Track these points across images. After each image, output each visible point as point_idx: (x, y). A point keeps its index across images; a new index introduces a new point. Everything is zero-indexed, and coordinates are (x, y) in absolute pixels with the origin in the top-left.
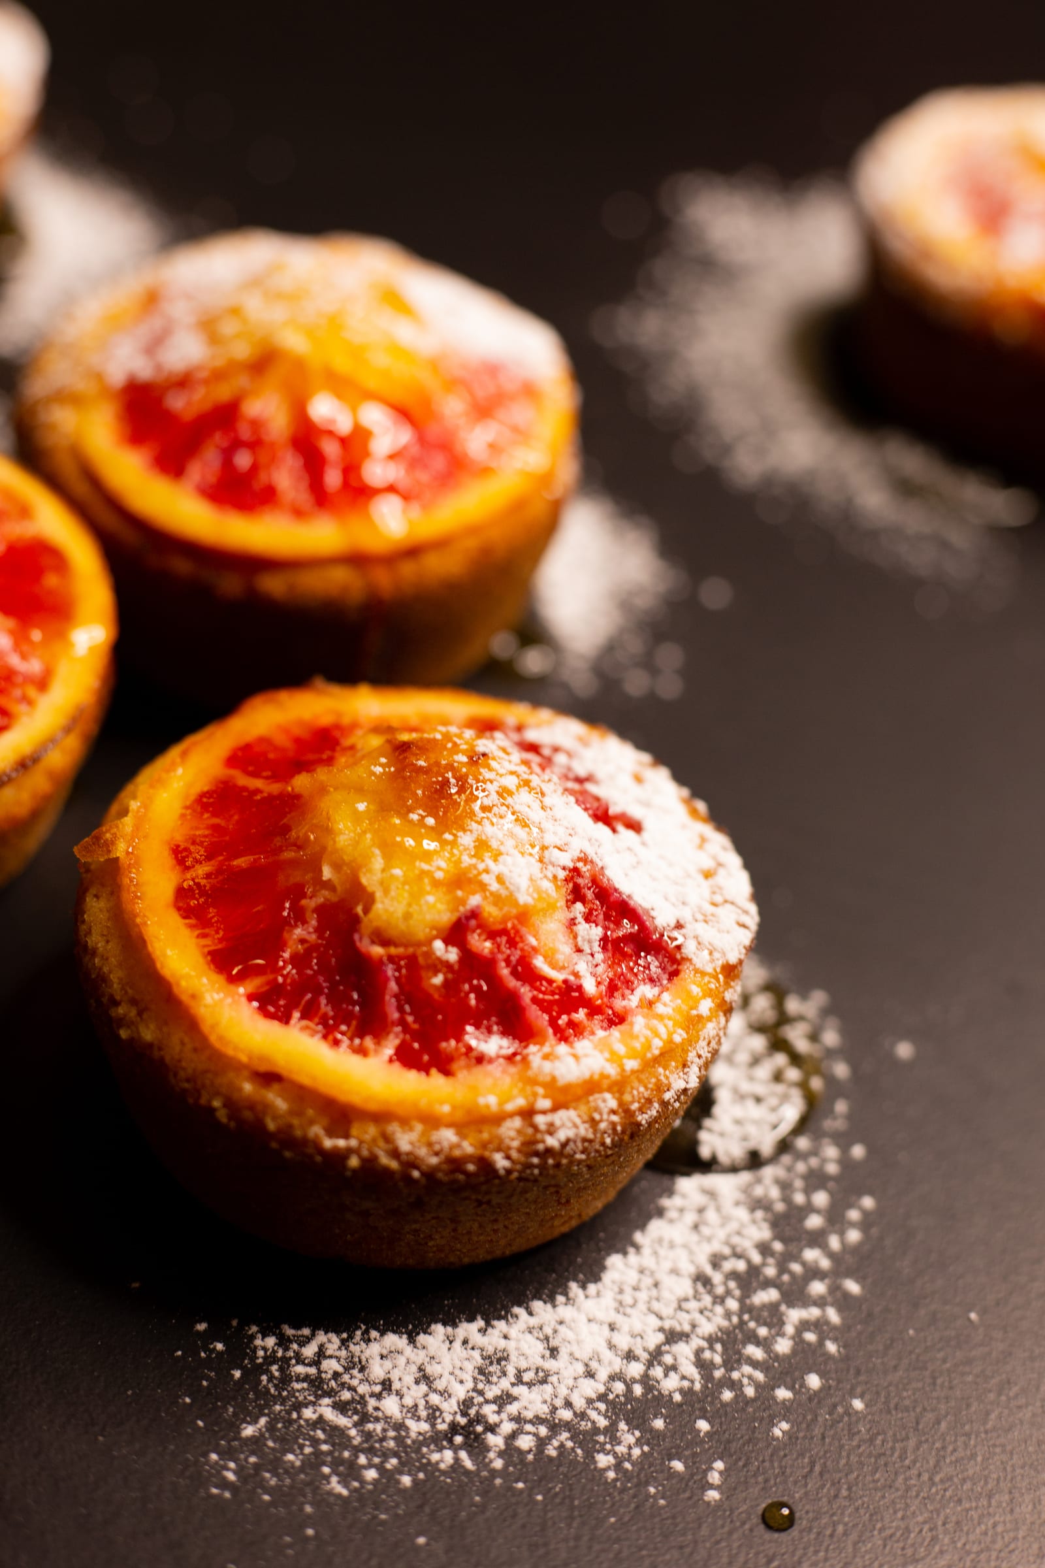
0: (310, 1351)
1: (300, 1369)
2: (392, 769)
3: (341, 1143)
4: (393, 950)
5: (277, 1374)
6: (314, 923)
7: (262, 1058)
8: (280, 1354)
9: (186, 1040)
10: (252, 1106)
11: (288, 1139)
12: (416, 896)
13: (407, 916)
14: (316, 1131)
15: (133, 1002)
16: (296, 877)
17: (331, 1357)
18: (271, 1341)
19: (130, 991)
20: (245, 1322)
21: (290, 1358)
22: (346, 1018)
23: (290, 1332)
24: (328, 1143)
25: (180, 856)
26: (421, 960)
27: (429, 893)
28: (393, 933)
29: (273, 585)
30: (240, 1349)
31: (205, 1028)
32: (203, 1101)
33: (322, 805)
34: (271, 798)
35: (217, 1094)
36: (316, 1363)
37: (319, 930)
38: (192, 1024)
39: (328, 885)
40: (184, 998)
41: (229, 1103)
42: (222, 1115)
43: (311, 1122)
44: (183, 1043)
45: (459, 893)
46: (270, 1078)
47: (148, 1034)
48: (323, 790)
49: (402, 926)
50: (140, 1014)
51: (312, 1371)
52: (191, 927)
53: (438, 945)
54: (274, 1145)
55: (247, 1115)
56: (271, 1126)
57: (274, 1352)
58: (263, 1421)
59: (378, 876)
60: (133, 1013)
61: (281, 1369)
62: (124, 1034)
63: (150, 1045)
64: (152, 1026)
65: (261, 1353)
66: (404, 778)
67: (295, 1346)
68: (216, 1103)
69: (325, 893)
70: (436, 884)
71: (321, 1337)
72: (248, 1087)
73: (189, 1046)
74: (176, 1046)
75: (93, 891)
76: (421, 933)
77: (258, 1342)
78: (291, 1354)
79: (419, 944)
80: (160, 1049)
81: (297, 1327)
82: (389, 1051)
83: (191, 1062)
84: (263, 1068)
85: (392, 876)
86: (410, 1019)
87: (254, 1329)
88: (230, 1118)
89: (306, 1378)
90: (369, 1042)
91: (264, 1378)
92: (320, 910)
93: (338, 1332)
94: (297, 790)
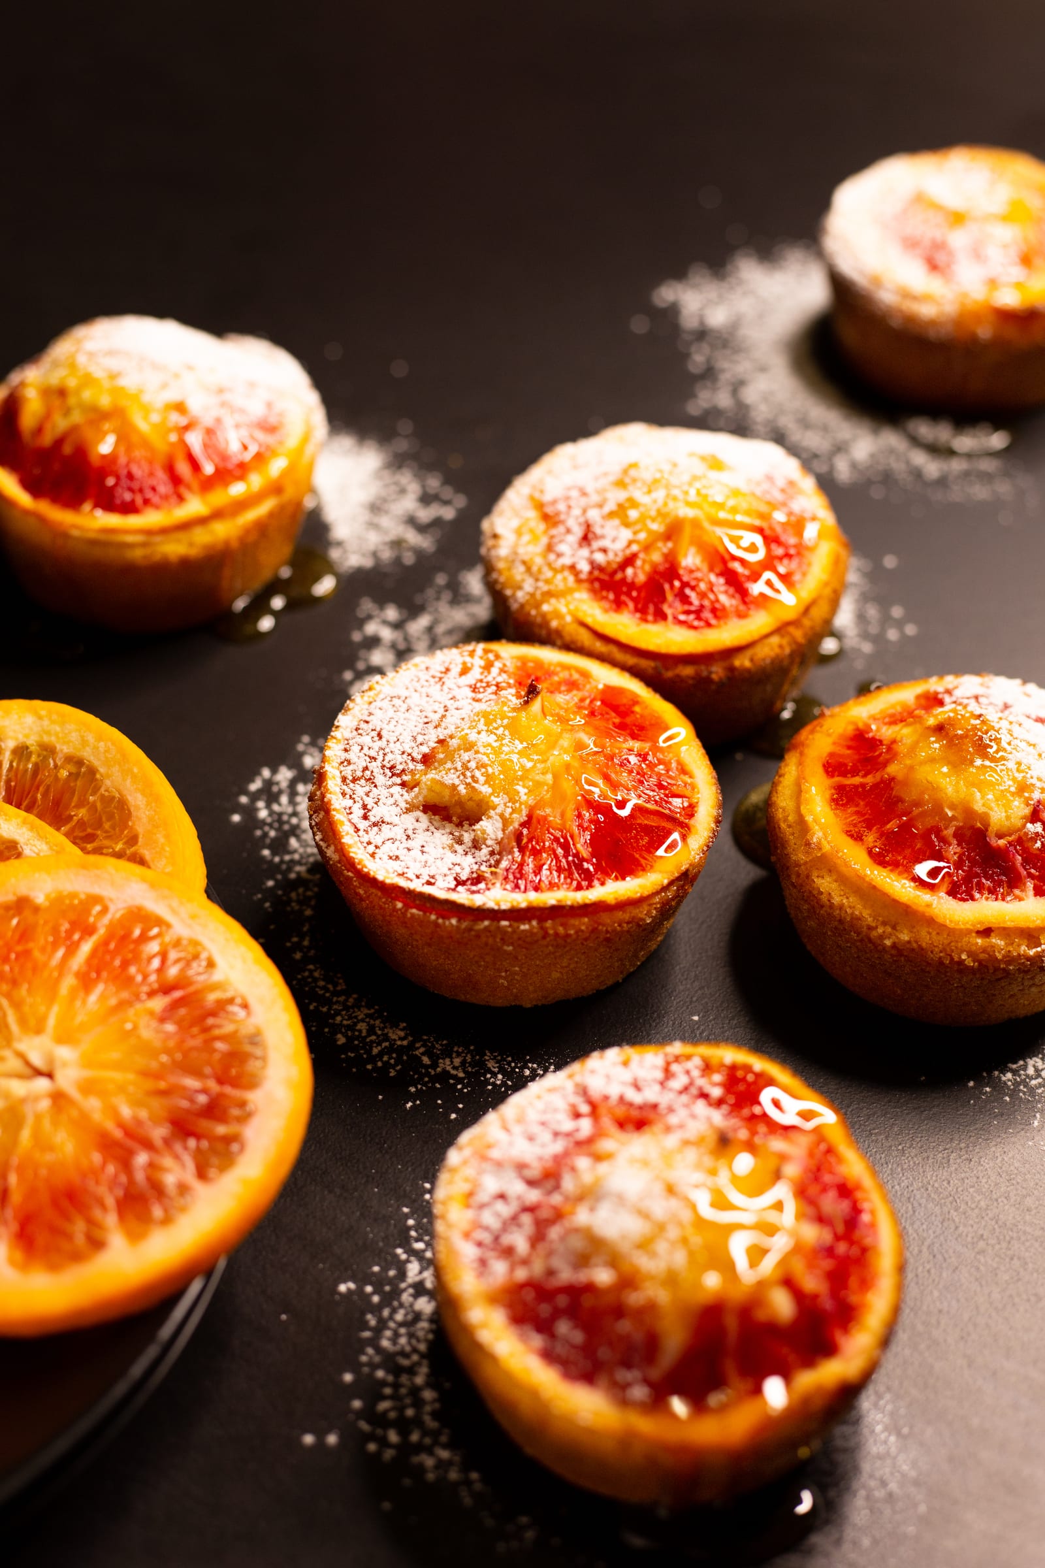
0: (1031, 1071)
1: (1034, 1082)
2: (945, 742)
3: (1039, 949)
4: (1010, 839)
5: (1025, 1090)
6: (955, 842)
7: (981, 923)
8: (1018, 1080)
9: (931, 931)
10: (984, 951)
11: (1009, 959)
12: (1007, 806)
13: (1008, 818)
14: (1023, 948)
15: (884, 924)
16: (930, 822)
17: (1042, 1070)
18: (1009, 1075)
19: (880, 919)
20: (990, 1073)
21: (1025, 1079)
22: (999, 884)
23: (1014, 1066)
24: (1032, 952)
25: (857, 837)
26: (1024, 838)
27: (1015, 800)
28: (1004, 830)
29: (743, 662)
30: (999, 1087)
31: (941, 920)
32: (956, 959)
33: (918, 777)
34: (875, 786)
35: (962, 951)
36: (1038, 1076)
37: (958, 845)
38: (930, 921)
39: (954, 818)
40: (921, 909)
41: (970, 954)
42: (970, 963)
43: (1019, 946)
44: (930, 933)
45: (1026, 795)
46: (987, 932)
47: (905, 936)
48: (911, 768)
49: (1007, 824)
50: (894, 928)
51: (1040, 1080)
52: (892, 871)
53: (1029, 826)
54: (1002, 966)
55: (982, 956)
56: (999, 957)
57: (1015, 1080)
58: (1038, 1115)
59: (980, 803)
60: (889, 929)
61: (1025, 1087)
62: (888, 942)
63: (909, 942)
64: (906, 931)
65: (1010, 1083)
66: (956, 745)
67: (1022, 1072)
68: (964, 957)
69: (955, 823)
70: (1013, 794)
71: (1031, 1062)
72: (979, 941)
73: (934, 933)
74: (925, 937)
75: (815, 874)
76: (1019, 823)
77: (1004, 1078)
78: (1023, 1077)
79: (1020, 830)
80: (916, 942)
81: (1016, 1063)
82: (1031, 892)
83: (939, 940)
84: (980, 927)
85: (988, 799)
86: (1033, 871)
87: (996, 1073)
88: (974, 961)
89: (1040, 1085)
90: (1017, 892)
91: (1021, 1094)
92: (955, 835)
93: (1037, 1056)
94: (893, 774)
